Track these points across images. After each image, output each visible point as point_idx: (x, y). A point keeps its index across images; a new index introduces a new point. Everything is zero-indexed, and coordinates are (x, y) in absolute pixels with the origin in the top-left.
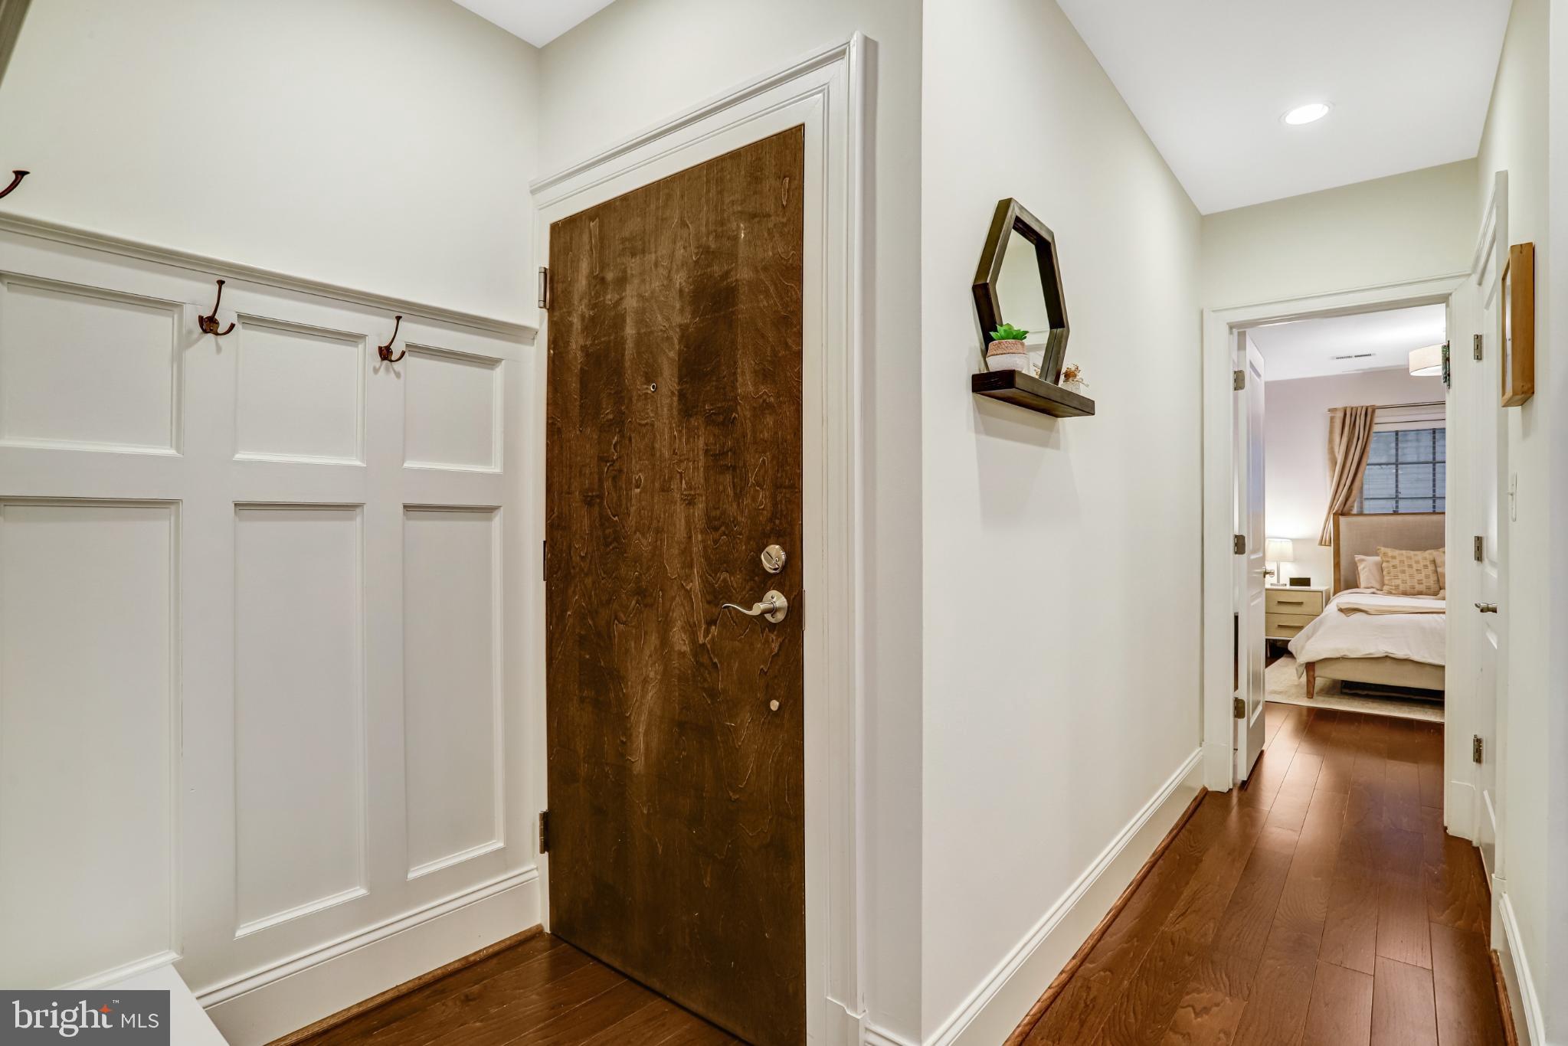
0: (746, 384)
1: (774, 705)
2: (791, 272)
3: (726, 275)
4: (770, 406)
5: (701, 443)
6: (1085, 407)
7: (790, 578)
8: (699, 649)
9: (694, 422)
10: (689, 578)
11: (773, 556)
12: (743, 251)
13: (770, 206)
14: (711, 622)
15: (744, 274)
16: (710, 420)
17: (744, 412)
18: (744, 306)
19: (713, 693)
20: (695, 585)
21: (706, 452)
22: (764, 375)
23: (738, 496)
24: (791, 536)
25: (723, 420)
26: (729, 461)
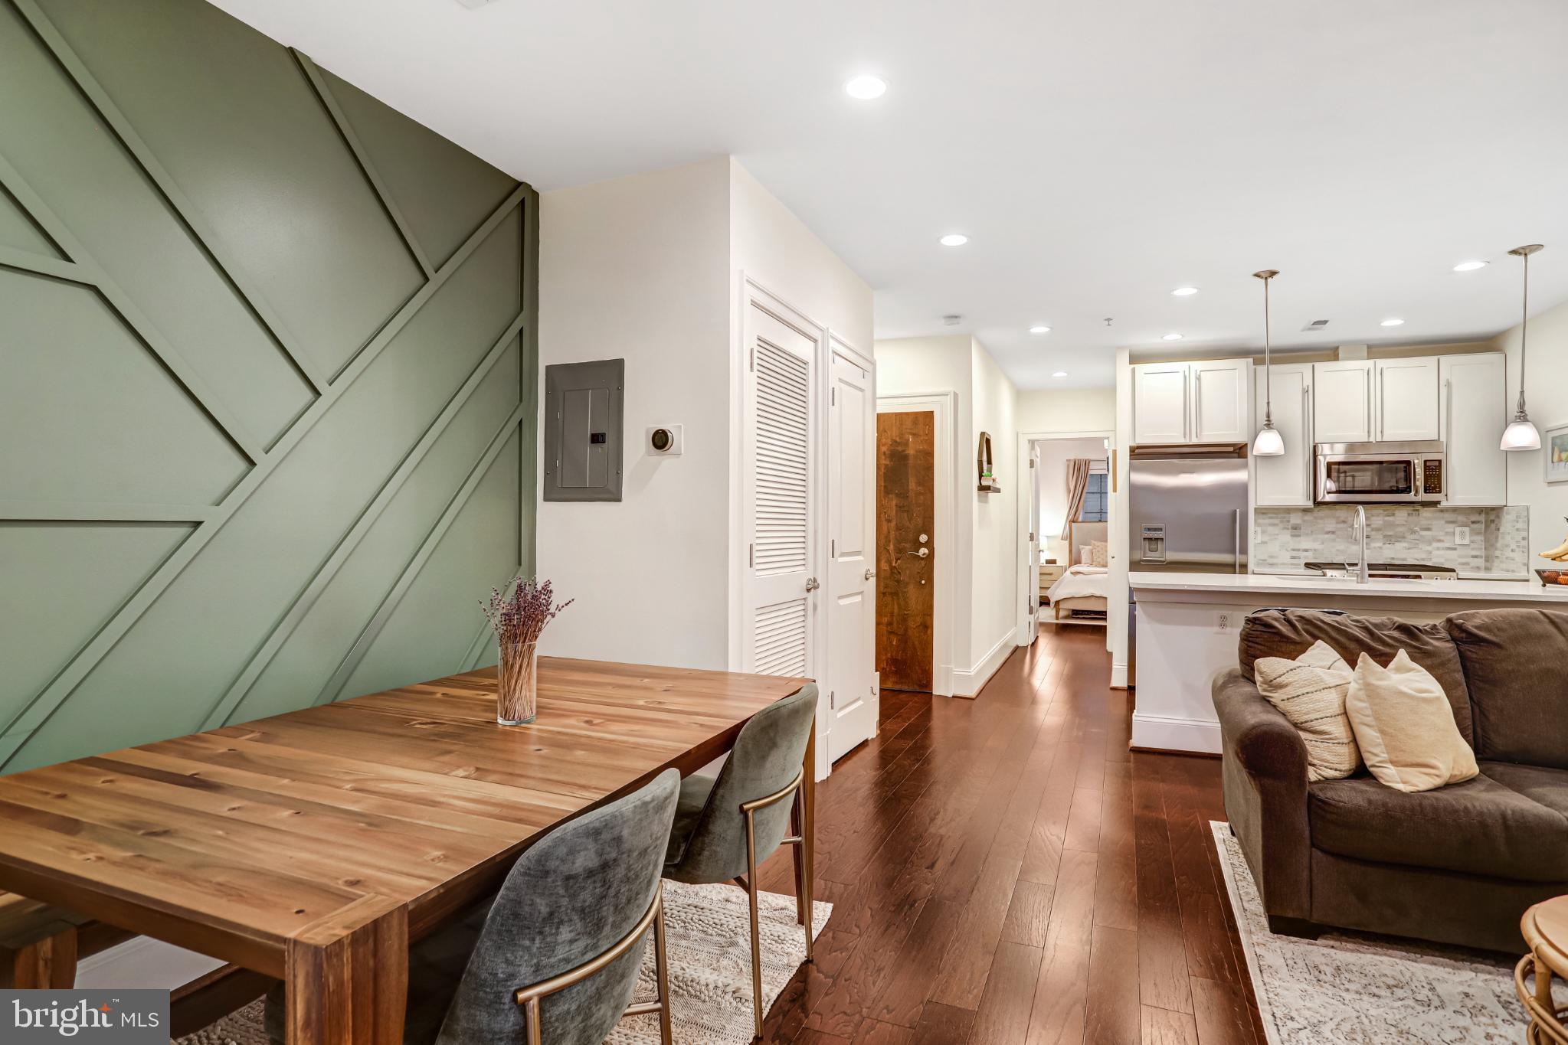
0: (912, 485)
1: (923, 582)
2: (929, 454)
3: (904, 451)
4: (921, 494)
5: (894, 502)
6: (998, 491)
7: (930, 544)
8: (892, 568)
9: (890, 496)
10: (888, 545)
11: (923, 538)
12: (910, 444)
13: (921, 433)
14: (897, 559)
15: (911, 452)
16: (898, 495)
17: (911, 494)
18: (911, 462)
19: (898, 581)
20: (891, 547)
21: (896, 506)
22: (919, 484)
23: (910, 520)
24: (929, 530)
25: (903, 495)
26: (906, 509)
